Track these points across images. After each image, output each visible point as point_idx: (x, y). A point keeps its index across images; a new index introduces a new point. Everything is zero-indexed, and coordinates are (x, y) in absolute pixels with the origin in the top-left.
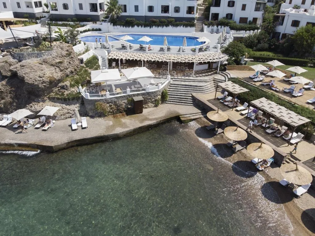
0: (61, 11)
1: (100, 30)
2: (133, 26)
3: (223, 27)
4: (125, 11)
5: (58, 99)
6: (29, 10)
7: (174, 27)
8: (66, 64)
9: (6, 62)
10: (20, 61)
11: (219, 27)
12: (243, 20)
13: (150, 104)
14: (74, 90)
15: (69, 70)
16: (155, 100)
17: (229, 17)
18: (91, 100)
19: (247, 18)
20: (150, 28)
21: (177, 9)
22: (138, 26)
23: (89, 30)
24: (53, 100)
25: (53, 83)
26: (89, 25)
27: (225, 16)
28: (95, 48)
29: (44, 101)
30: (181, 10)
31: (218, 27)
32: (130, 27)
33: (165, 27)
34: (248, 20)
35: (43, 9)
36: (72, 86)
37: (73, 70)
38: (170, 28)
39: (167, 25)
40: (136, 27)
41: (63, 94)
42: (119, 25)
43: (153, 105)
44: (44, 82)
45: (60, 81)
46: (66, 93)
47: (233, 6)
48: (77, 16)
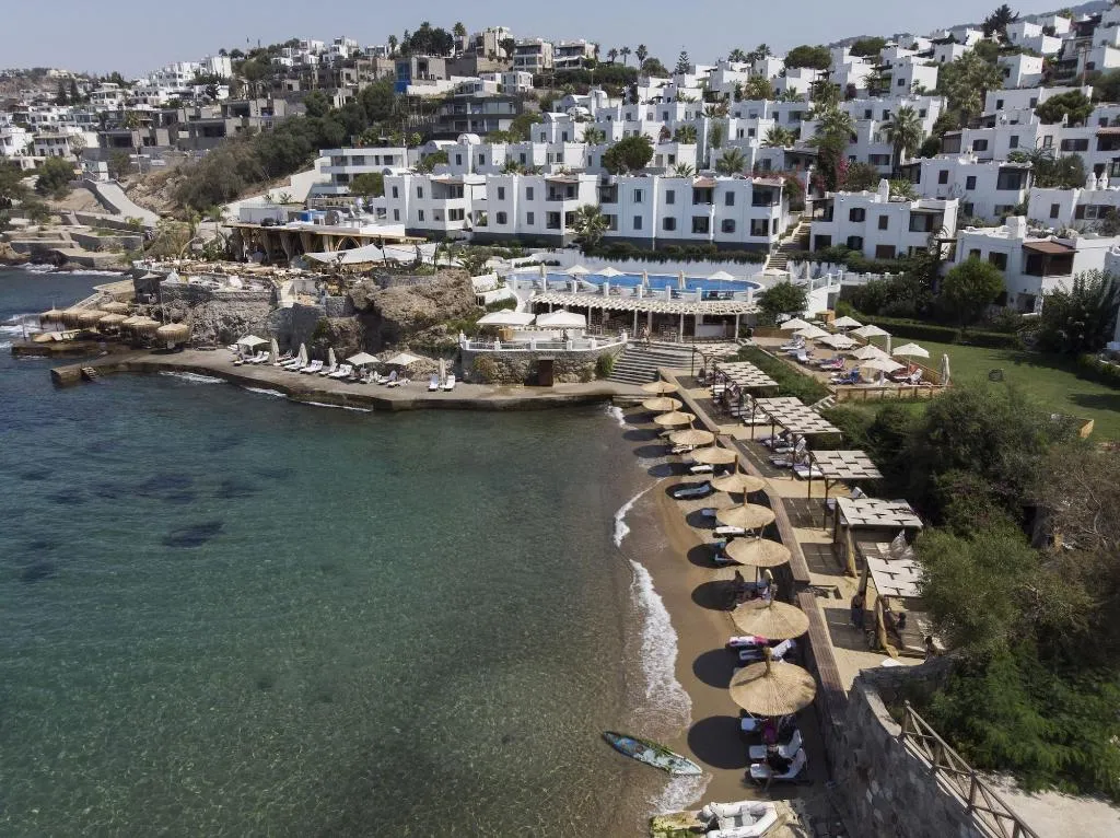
0: (494, 227)
1: (557, 264)
2: (625, 259)
3: (833, 265)
4: (614, 228)
5: (423, 348)
6: (437, 226)
7: (714, 264)
8: (448, 297)
9: (364, 288)
10: (383, 288)
11: (824, 265)
12: (885, 251)
13: (573, 376)
14: (453, 339)
15: (452, 308)
16: (583, 370)
17: (856, 244)
18: (471, 352)
19: (892, 248)
20: (662, 262)
21: (730, 224)
22: (636, 259)
23: (535, 264)
24: (415, 349)
25: (421, 322)
26: (538, 255)
27: (845, 242)
28: (519, 287)
29: (402, 350)
30: (738, 227)
31: (819, 264)
32: (620, 261)
33: (692, 262)
34: (897, 253)
35: (466, 225)
36: (450, 332)
37: (459, 310)
38: (705, 263)
39: (698, 258)
40: (631, 260)
41: (433, 342)
42: (596, 255)
43: (578, 378)
44: (407, 318)
45: (433, 321)
46: (439, 341)
47: (862, 219)
48: (520, 236)
